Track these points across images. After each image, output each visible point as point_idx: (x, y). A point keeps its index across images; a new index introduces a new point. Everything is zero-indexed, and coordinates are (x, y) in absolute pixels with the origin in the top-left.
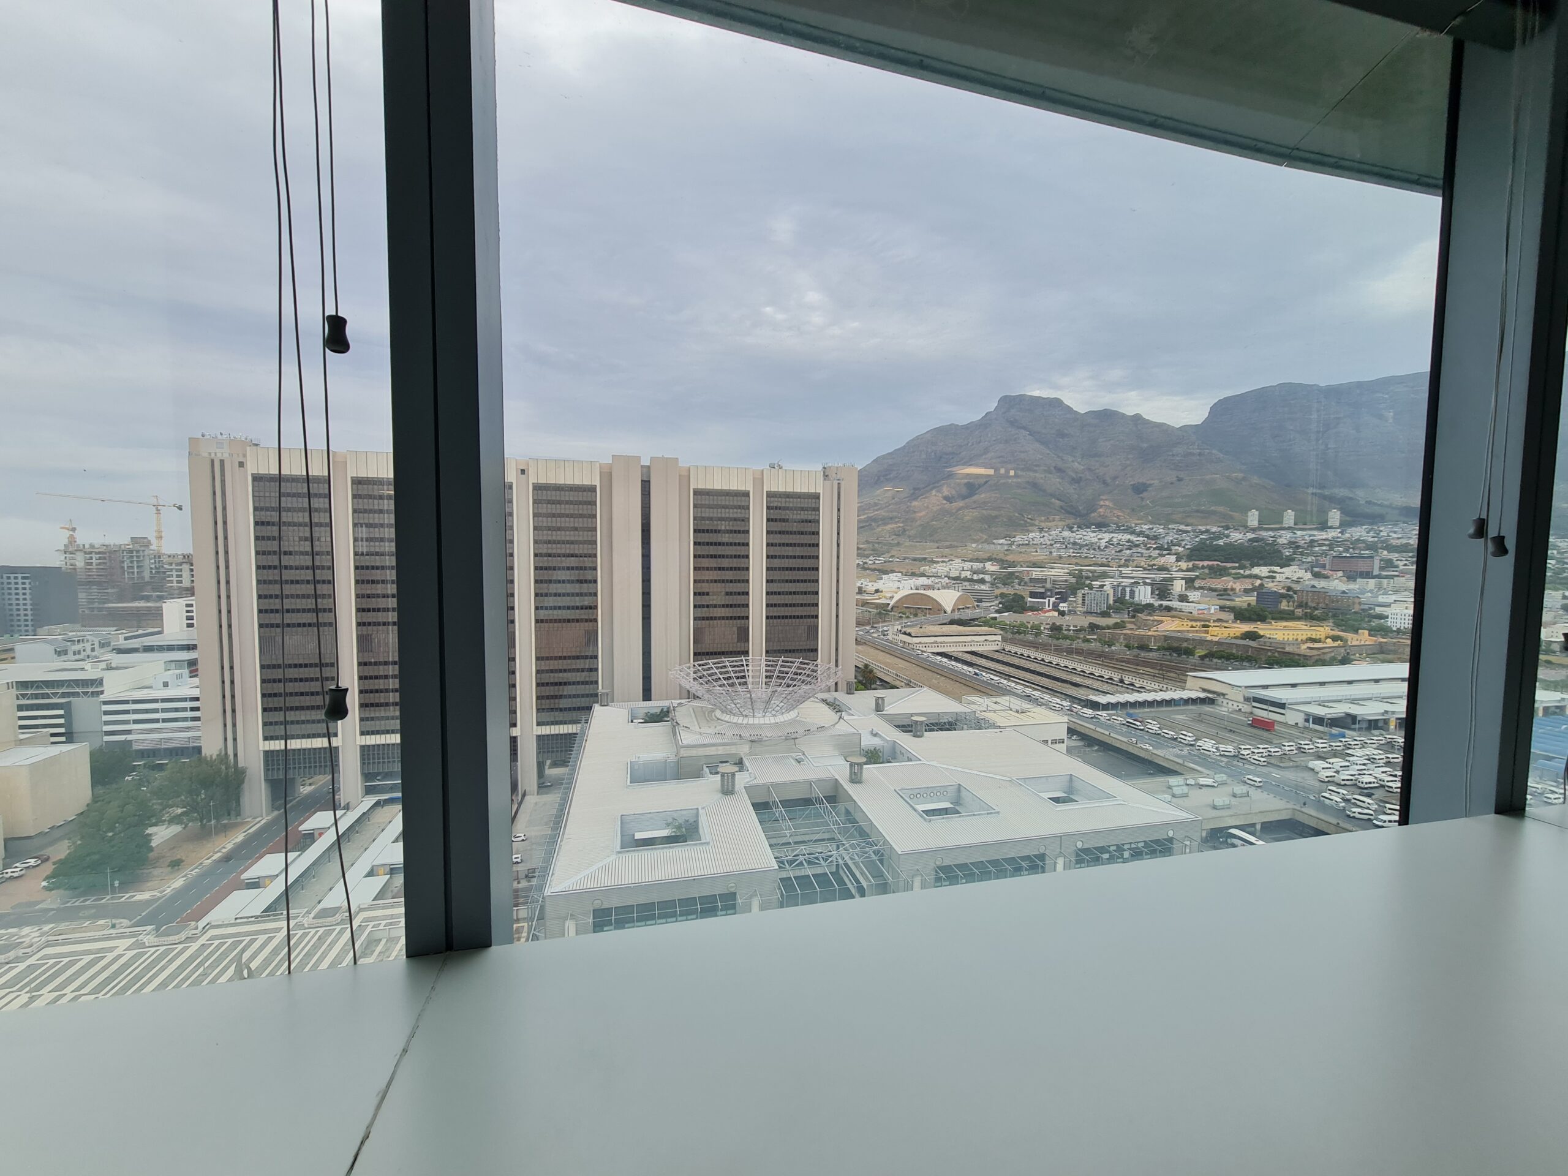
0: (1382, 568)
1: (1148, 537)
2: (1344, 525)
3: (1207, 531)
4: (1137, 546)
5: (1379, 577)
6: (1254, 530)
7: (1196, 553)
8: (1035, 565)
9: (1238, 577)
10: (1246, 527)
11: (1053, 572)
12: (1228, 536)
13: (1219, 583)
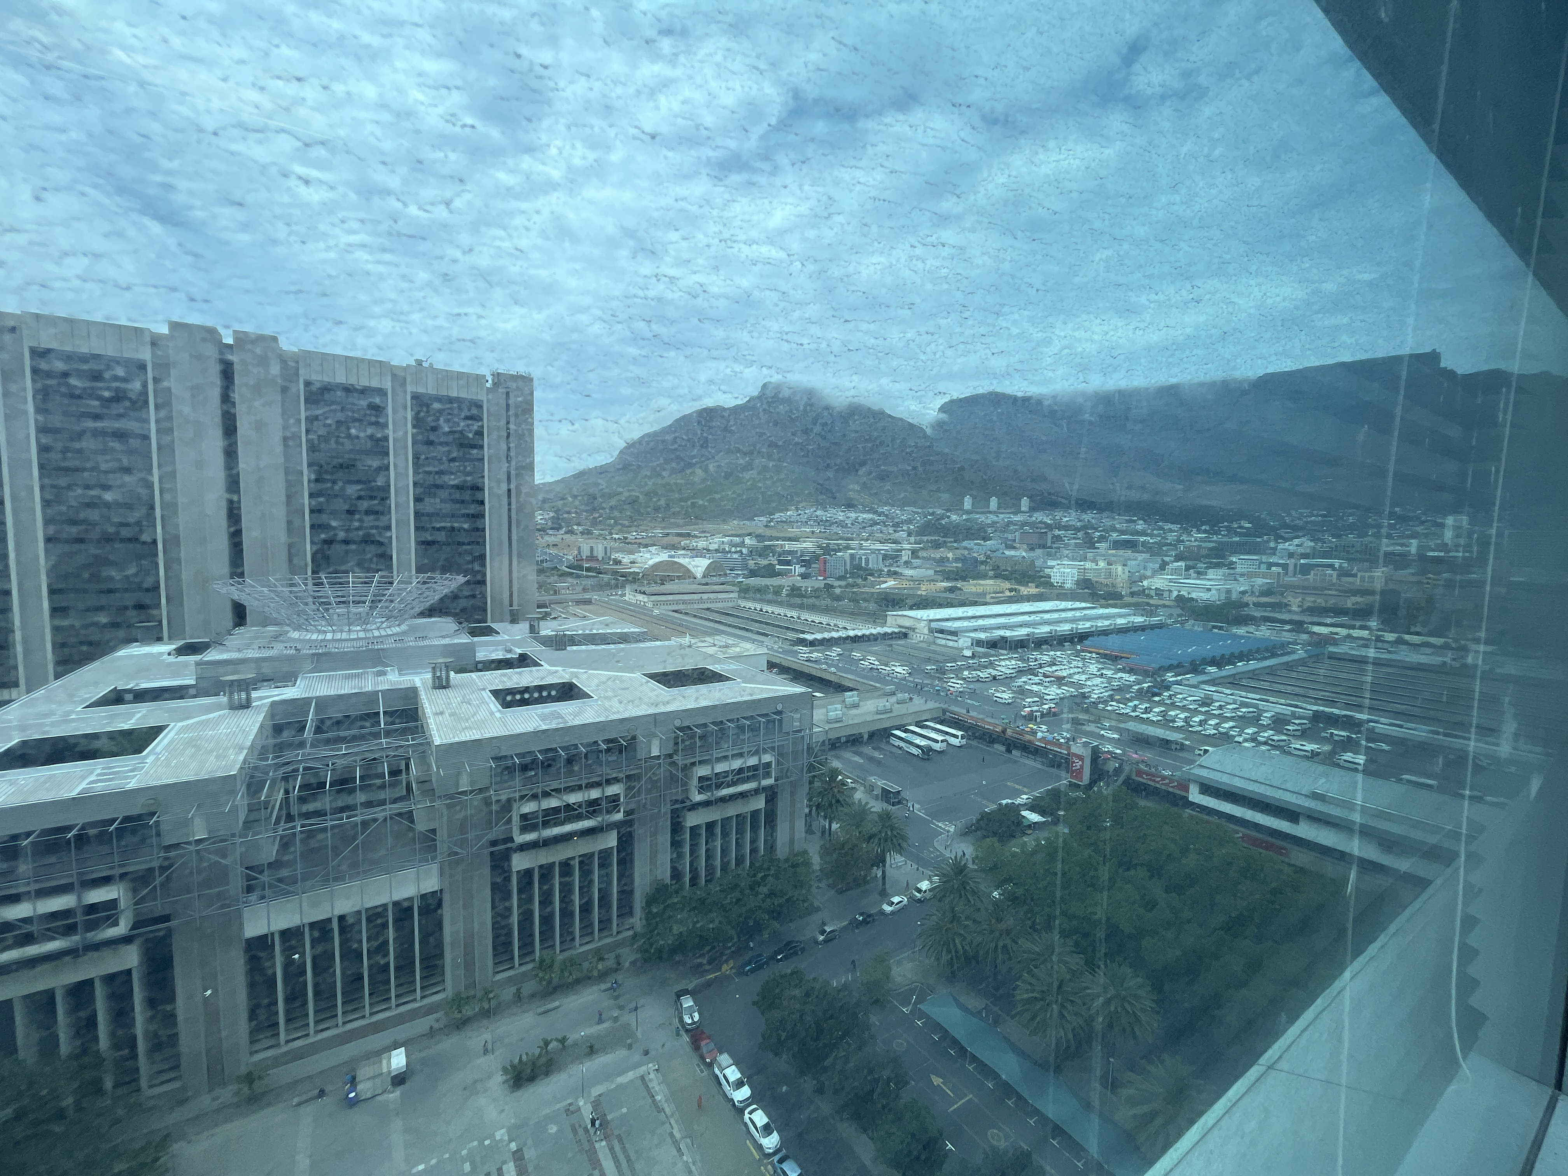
0: (1053, 543)
1: (886, 516)
2: (1032, 509)
3: (932, 514)
4: (878, 524)
5: (1051, 548)
6: (968, 512)
7: (925, 529)
8: (790, 539)
9: (951, 549)
10: (962, 509)
11: (804, 545)
12: (949, 517)
13: (937, 554)
